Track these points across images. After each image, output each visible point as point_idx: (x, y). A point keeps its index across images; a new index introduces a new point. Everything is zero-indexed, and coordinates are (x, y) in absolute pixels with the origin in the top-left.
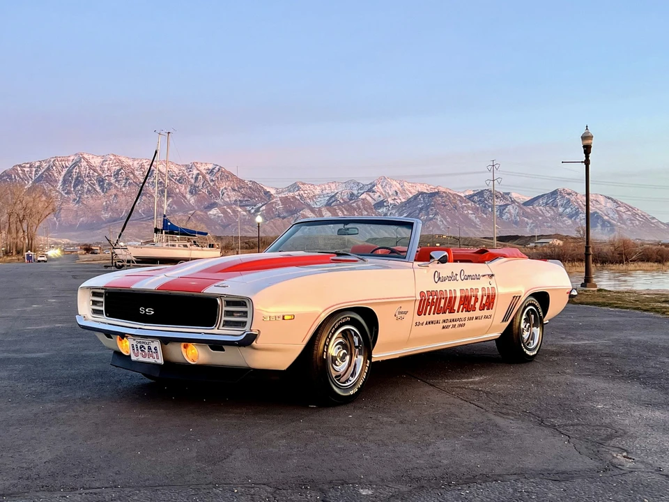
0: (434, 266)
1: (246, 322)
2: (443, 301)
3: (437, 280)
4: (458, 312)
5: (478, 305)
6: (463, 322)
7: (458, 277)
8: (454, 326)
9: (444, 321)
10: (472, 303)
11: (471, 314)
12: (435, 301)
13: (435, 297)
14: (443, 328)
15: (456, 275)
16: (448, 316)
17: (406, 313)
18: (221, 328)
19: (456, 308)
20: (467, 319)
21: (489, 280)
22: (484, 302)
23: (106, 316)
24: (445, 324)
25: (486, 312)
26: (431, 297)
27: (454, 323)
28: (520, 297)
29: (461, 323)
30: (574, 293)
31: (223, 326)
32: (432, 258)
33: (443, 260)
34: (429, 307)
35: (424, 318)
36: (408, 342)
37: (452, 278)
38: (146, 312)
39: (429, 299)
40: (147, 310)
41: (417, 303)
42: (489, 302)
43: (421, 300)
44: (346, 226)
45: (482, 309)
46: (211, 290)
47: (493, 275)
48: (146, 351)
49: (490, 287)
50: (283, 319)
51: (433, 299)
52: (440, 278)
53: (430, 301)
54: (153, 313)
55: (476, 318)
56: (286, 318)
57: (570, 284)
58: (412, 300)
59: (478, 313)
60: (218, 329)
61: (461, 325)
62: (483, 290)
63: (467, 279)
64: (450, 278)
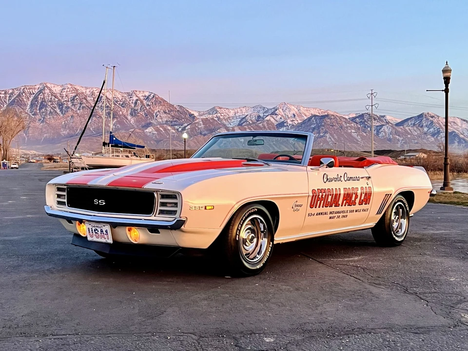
0: (323, 170)
1: (176, 211)
2: (330, 197)
3: (325, 180)
4: (342, 206)
5: (357, 201)
6: (346, 214)
7: (342, 179)
8: (339, 217)
9: (331, 213)
10: (353, 199)
11: (353, 208)
12: (324, 197)
13: (324, 194)
14: (330, 218)
15: (341, 177)
16: (334, 209)
17: (301, 206)
18: (157, 215)
19: (340, 202)
20: (349, 212)
21: (367, 181)
22: (362, 198)
23: (68, 206)
24: (331, 215)
25: (364, 206)
26: (321, 194)
27: (339, 215)
28: (391, 195)
29: (344, 214)
30: (434, 192)
31: (159, 214)
32: (321, 163)
33: (330, 165)
34: (319, 202)
35: (315, 210)
36: (302, 229)
37: (338, 179)
38: (99, 203)
39: (319, 195)
40: (100, 202)
41: (310, 199)
42: (367, 198)
43: (313, 196)
44: (254, 139)
45: (361, 203)
46: (149, 186)
47: (369, 177)
48: (99, 233)
49: (367, 186)
50: (206, 209)
52: (328, 179)
53: (320, 197)
54: (104, 203)
55: (356, 211)
56: (207, 208)
57: (431, 186)
58: (306, 196)
59: (357, 207)
60: (155, 216)
61: (344, 216)
62: (362, 188)
63: (349, 180)
64: (336, 179)
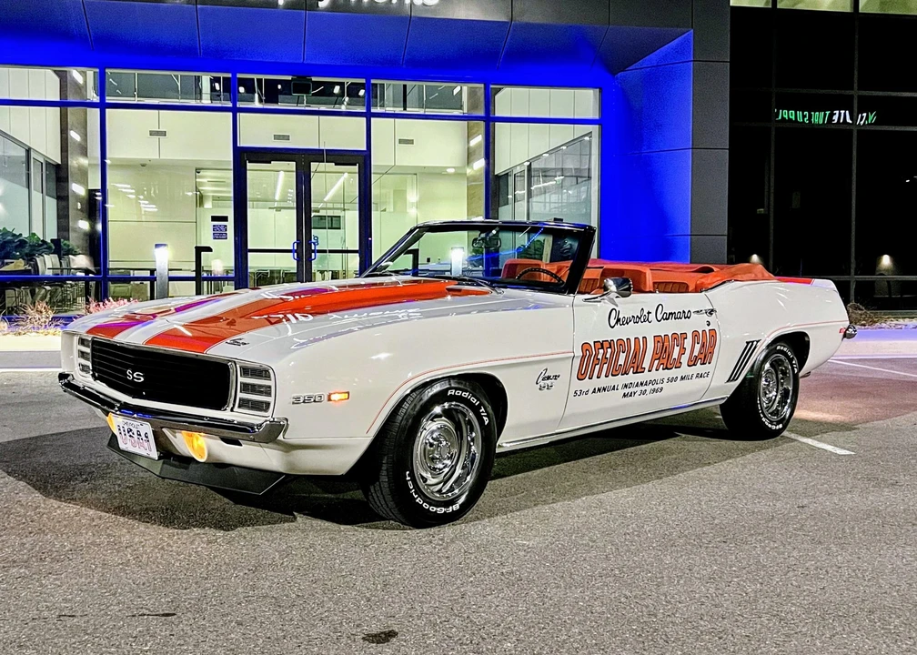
0: (609, 302)
1: (268, 404)
2: (623, 356)
3: (613, 322)
4: (650, 371)
5: (685, 359)
6: (660, 386)
7: (652, 317)
8: (644, 393)
9: (626, 386)
10: (675, 355)
11: (673, 373)
12: (608, 356)
13: (609, 350)
14: (625, 396)
15: (649, 313)
16: (632, 377)
17: (556, 377)
18: (236, 409)
19: (646, 364)
20: (665, 381)
21: (707, 318)
22: (696, 353)
23: (93, 376)
24: (626, 391)
25: (699, 368)
26: (601, 351)
27: (643, 388)
28: (759, 341)
29: (656, 387)
30: (851, 331)
31: (239, 407)
33: (625, 292)
34: (598, 367)
35: (587, 384)
36: (562, 421)
38: (134, 378)
39: (597, 354)
40: (135, 375)
41: (577, 362)
42: (705, 353)
43: (583, 357)
45: (692, 363)
46: (219, 351)
47: (712, 310)
48: (136, 436)
49: (707, 329)
50: (329, 400)
51: (605, 354)
52: (618, 320)
53: (600, 357)
54: (142, 379)
55: (682, 378)
56: (333, 397)
57: (846, 319)
58: (567, 357)
59: (685, 370)
60: (232, 410)
61: (654, 391)
62: (695, 334)
63: (667, 319)
64: (637, 319)
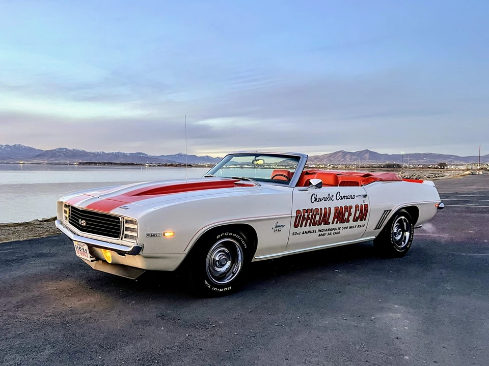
0: (311, 191)
1: (136, 237)
2: (318, 216)
3: (313, 200)
4: (333, 223)
5: (351, 218)
6: (339, 231)
7: (334, 198)
8: (330, 234)
9: (320, 231)
10: (346, 216)
11: (345, 225)
12: (310, 216)
13: (311, 214)
14: (320, 235)
15: (332, 196)
16: (323, 227)
17: (283, 226)
19: (331, 220)
20: (341, 228)
21: (364, 199)
22: (357, 215)
23: (69, 222)
24: (321, 233)
25: (359, 223)
26: (306, 214)
27: (330, 232)
28: (390, 210)
29: (336, 231)
30: (442, 205)
31: (124, 238)
32: (311, 184)
33: (319, 186)
34: (305, 222)
35: (299, 229)
36: (287, 247)
37: (329, 198)
39: (304, 216)
40: (82, 222)
41: (294, 219)
42: (363, 213)
43: (297, 217)
45: (355, 220)
47: (366, 195)
48: (82, 250)
49: (363, 204)
50: (164, 235)
51: (308, 215)
52: (316, 199)
53: (306, 217)
54: (85, 224)
55: (350, 228)
56: (166, 234)
57: (440, 199)
58: (290, 217)
59: (351, 223)
61: (336, 233)
62: (357, 206)
63: (342, 199)
64: (325, 199)
